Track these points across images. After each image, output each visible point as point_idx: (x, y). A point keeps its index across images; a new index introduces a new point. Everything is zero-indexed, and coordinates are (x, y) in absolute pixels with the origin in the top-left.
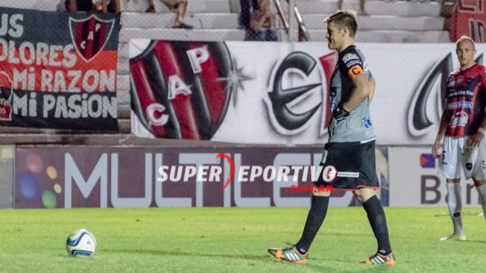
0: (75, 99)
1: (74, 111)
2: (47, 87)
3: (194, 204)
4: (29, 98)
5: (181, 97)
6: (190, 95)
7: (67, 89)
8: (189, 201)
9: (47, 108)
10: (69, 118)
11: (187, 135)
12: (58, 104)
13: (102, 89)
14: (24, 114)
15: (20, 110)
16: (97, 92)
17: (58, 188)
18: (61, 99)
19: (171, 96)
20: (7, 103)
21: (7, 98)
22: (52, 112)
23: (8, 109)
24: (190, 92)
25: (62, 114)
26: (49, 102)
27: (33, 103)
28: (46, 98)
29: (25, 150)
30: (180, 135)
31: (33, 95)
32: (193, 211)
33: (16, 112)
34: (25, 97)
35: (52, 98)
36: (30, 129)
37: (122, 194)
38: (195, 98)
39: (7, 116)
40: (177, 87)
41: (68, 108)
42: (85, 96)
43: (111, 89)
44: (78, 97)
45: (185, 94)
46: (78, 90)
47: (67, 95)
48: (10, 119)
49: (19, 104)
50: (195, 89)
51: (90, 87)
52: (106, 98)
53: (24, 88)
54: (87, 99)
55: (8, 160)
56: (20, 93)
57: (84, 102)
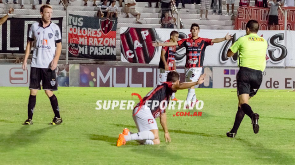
0: (101, 48)
1: (100, 52)
2: (91, 44)
3: (143, 86)
4: (85, 47)
5: (138, 48)
6: (142, 47)
7: (98, 44)
8: (141, 85)
9: (91, 51)
10: (99, 55)
11: (141, 61)
12: (95, 50)
13: (111, 45)
14: (83, 53)
15: (81, 52)
16: (109, 46)
17: (94, 80)
18: (96, 48)
19: (135, 48)
20: (77, 49)
21: (77, 48)
22: (93, 53)
23: (77, 51)
24: (142, 46)
25: (96, 53)
26: (92, 49)
27: (86, 49)
28: (91, 48)
29: (83, 66)
30: (138, 61)
31: (86, 47)
32: (142, 89)
33: (80, 53)
34: (83, 47)
35: (93, 48)
36: (85, 59)
37: (117, 82)
38: (143, 48)
39: (77, 54)
40: (137, 44)
41: (99, 51)
42: (104, 47)
43: (114, 45)
44: (102, 48)
45: (140, 47)
46: (102, 45)
47: (98, 47)
48: (78, 55)
49: (81, 50)
50: (143, 45)
51: (106, 44)
52: (112, 48)
53: (83, 44)
54: (105, 48)
55: (77, 70)
56: (82, 46)
57: (104, 50)
